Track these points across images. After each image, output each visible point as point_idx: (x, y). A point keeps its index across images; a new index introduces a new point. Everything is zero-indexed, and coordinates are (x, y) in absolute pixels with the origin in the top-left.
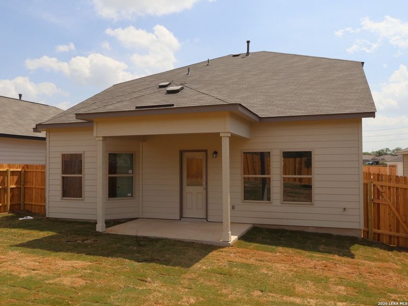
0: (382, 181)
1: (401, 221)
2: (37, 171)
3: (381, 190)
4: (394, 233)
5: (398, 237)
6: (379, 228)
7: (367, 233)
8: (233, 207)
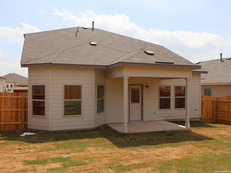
0: (204, 98)
3: (203, 102)
8: (155, 113)
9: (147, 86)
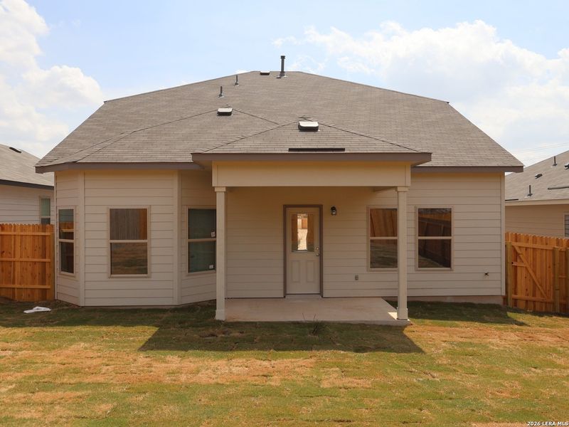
0: (520, 241)
1: (537, 283)
2: (22, 234)
3: (519, 251)
4: (530, 298)
5: (534, 302)
6: (516, 293)
7: (505, 298)
8: (357, 278)
9: (333, 209)
